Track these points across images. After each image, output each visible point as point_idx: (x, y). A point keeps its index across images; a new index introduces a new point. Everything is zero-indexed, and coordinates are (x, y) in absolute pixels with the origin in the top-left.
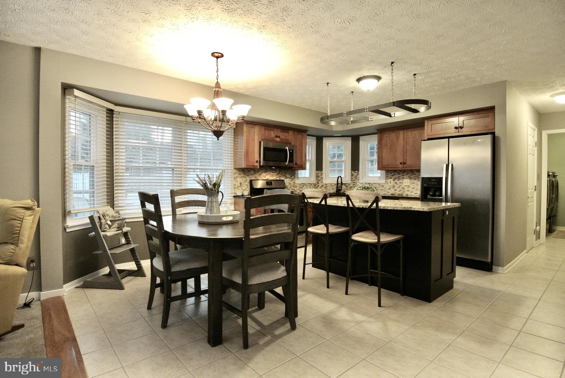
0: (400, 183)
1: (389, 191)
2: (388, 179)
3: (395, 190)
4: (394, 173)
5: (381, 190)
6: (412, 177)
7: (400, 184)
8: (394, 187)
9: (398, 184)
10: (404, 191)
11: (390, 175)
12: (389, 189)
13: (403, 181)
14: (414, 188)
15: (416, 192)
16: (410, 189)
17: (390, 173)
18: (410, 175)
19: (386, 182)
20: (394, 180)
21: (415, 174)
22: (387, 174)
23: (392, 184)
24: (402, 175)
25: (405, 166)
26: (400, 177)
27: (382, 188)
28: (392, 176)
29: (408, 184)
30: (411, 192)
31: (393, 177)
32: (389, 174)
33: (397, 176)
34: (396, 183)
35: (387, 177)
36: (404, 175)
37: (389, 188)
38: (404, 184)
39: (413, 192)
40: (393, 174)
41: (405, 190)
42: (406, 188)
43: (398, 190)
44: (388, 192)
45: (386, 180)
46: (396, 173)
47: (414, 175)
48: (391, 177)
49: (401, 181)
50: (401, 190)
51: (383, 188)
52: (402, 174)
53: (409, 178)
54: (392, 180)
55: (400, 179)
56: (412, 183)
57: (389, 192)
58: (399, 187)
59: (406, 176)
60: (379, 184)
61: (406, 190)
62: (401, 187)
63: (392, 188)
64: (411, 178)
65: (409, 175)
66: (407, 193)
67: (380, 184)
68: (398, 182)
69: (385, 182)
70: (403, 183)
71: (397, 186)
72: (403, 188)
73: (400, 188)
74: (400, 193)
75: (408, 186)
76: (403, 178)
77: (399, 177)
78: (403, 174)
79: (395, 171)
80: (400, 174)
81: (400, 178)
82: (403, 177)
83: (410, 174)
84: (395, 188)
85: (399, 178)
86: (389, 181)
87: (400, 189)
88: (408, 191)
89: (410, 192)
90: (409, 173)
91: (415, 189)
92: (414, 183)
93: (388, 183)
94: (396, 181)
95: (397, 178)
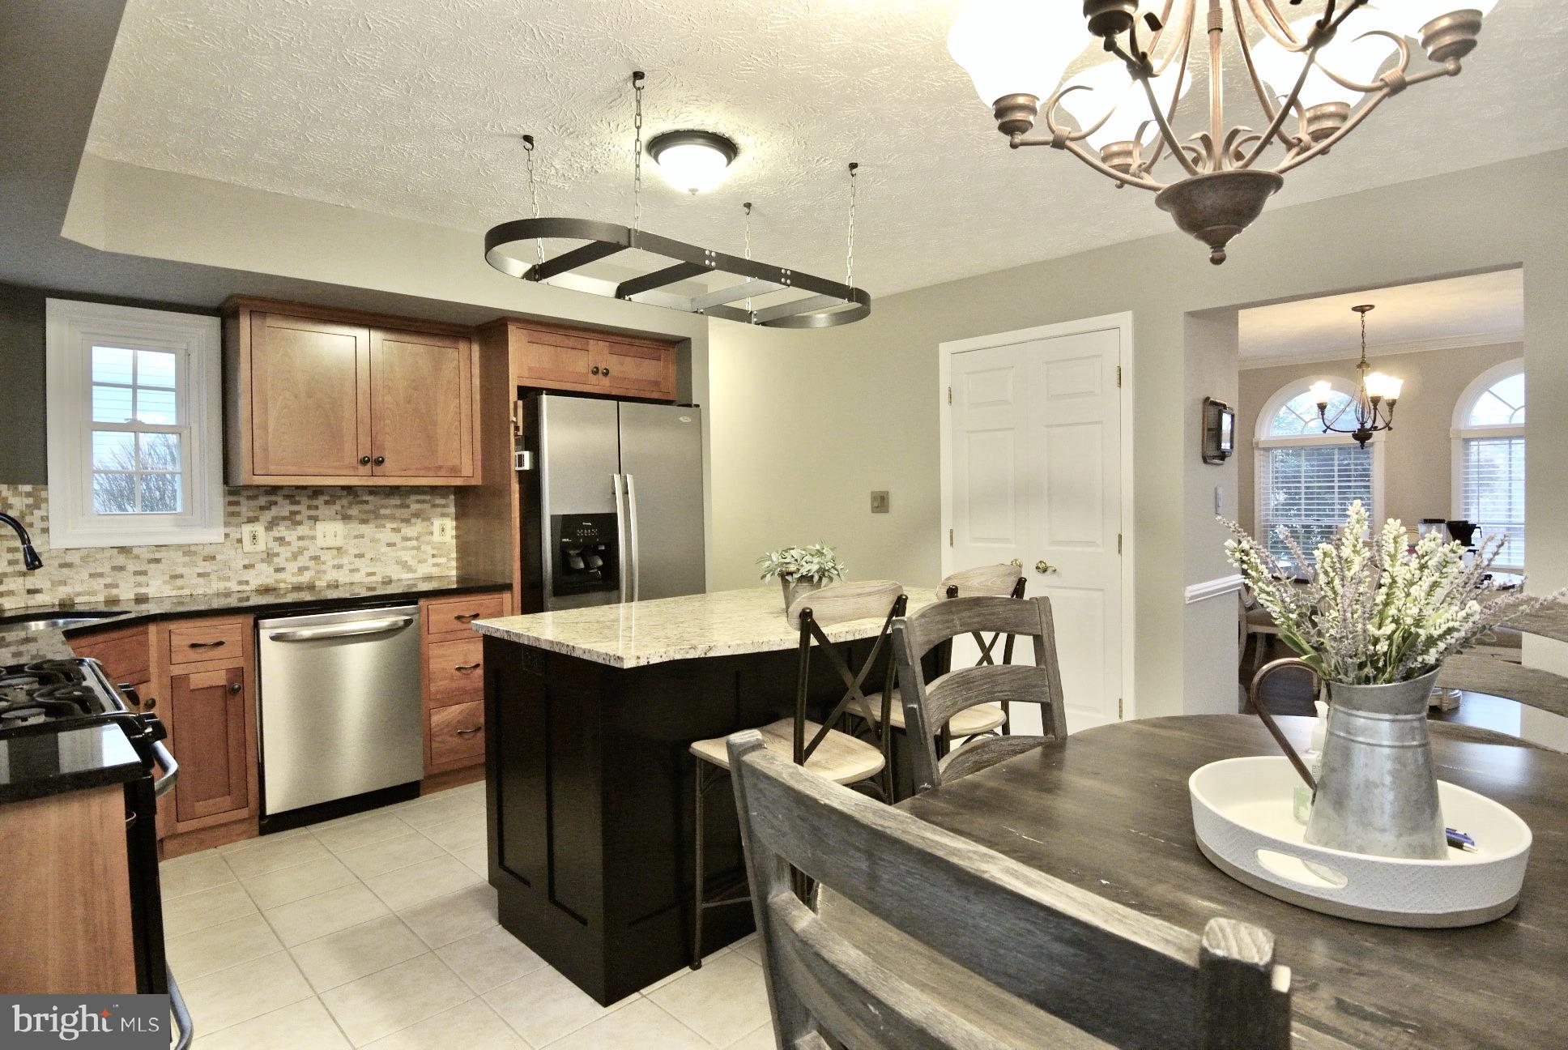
0: (300, 538)
1: (249, 575)
2: (239, 525)
3: (278, 570)
4: (273, 498)
5: (199, 575)
6: (350, 512)
7: (301, 543)
8: (270, 556)
9: (289, 544)
10: (318, 572)
11: (246, 508)
12: (245, 567)
13: (312, 528)
14: (361, 556)
15: (370, 570)
16: (345, 561)
17: (249, 498)
18: (343, 507)
19: (227, 536)
20: (270, 527)
21: (367, 502)
22: (230, 503)
23: (261, 546)
24: (309, 507)
25: (378, 470)
26: (298, 512)
27: (207, 567)
28: (262, 508)
29: (339, 543)
30: (352, 571)
31: (267, 516)
32: (243, 500)
33: (284, 508)
34: (281, 540)
35: (233, 514)
36: (317, 508)
37: (246, 562)
38: (321, 542)
39: (357, 570)
40: (262, 501)
41: (323, 567)
42: (326, 556)
43: (292, 567)
44: (240, 583)
45: (227, 530)
46: (279, 499)
47: (366, 507)
48: (251, 514)
49: (302, 530)
50: (307, 568)
51: (215, 568)
52: (305, 501)
53: (339, 517)
54: (259, 528)
55: (300, 523)
56: (356, 537)
57: (247, 583)
58: (295, 557)
59: (323, 511)
60: (188, 550)
61: (330, 563)
62: (307, 554)
63: (263, 561)
64: (346, 518)
65: (337, 507)
66: (332, 575)
67: (192, 548)
68: (291, 535)
69: (221, 539)
70: (313, 538)
71: (285, 552)
72: (316, 558)
73: (303, 561)
74: (305, 578)
75: (339, 549)
76: (315, 519)
77: (293, 513)
78: (315, 502)
79: (274, 490)
80: (298, 503)
81: (298, 518)
82: (312, 513)
83: (345, 502)
84: (276, 560)
85: (293, 519)
86: (247, 529)
87: (301, 565)
88: (340, 567)
89: (346, 570)
90: (340, 497)
91: (368, 556)
92: (362, 536)
93: (240, 541)
94: (281, 530)
95: (284, 518)
